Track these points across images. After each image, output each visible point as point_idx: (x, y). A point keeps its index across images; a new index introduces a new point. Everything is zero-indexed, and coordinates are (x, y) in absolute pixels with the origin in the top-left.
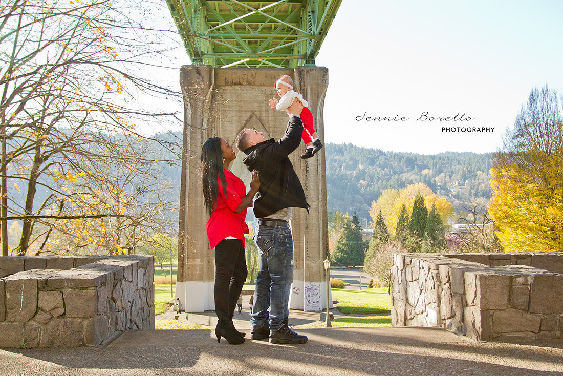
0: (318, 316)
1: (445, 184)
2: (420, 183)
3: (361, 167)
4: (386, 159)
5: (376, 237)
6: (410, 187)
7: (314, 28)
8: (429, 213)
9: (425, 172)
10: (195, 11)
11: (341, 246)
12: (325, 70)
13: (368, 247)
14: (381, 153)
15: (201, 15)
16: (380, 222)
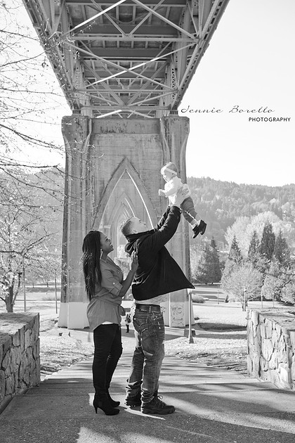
0: (182, 331)
1: (290, 212)
2: (269, 212)
3: (218, 197)
4: (239, 190)
5: (231, 259)
6: (260, 215)
7: (177, 84)
8: (276, 238)
9: (273, 201)
10: (75, 69)
11: (201, 266)
12: (187, 120)
13: (224, 267)
14: (234, 185)
15: (79, 73)
16: (235, 246)
